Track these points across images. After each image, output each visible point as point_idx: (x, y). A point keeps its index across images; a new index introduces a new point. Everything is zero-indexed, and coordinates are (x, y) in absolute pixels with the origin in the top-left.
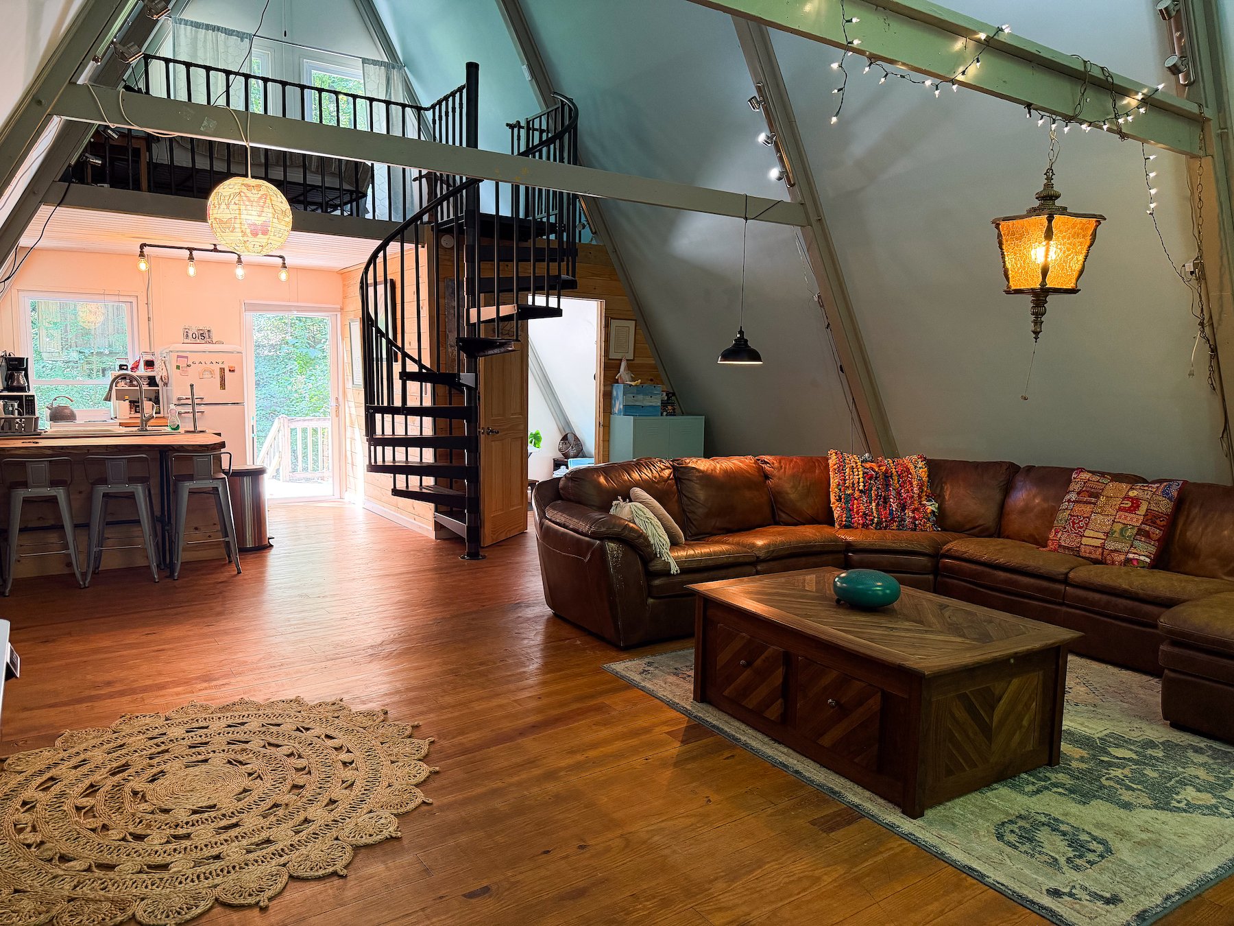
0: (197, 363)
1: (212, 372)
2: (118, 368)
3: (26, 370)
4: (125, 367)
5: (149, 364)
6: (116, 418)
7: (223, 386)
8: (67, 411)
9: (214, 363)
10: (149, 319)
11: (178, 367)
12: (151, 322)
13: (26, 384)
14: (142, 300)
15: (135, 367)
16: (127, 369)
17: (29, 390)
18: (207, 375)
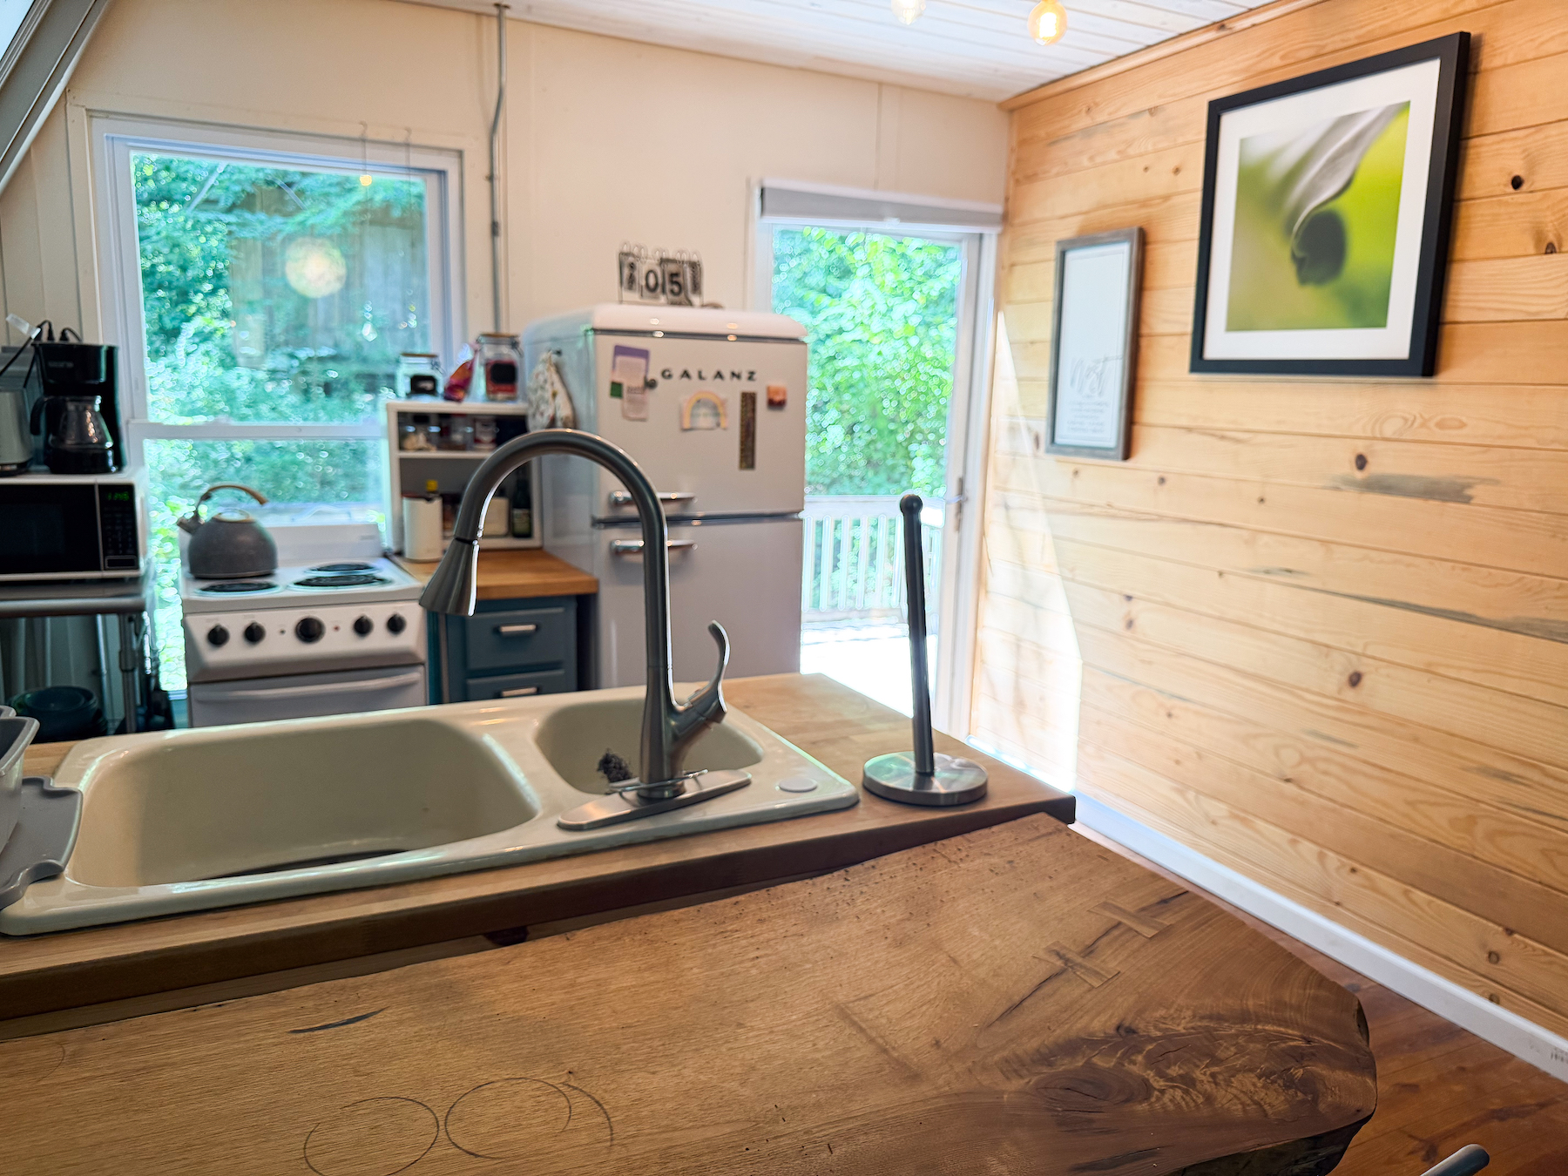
0: (677, 373)
1: (716, 410)
2: (403, 386)
3: (108, 391)
4: (429, 385)
5: (503, 376)
6: (400, 553)
7: (747, 457)
8: (245, 538)
9: (727, 374)
10: (494, 229)
11: (616, 390)
12: (500, 240)
13: (109, 444)
14: (476, 166)
15: (459, 387)
16: (433, 392)
17: (119, 462)
18: (705, 420)
